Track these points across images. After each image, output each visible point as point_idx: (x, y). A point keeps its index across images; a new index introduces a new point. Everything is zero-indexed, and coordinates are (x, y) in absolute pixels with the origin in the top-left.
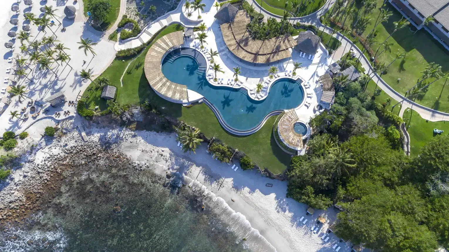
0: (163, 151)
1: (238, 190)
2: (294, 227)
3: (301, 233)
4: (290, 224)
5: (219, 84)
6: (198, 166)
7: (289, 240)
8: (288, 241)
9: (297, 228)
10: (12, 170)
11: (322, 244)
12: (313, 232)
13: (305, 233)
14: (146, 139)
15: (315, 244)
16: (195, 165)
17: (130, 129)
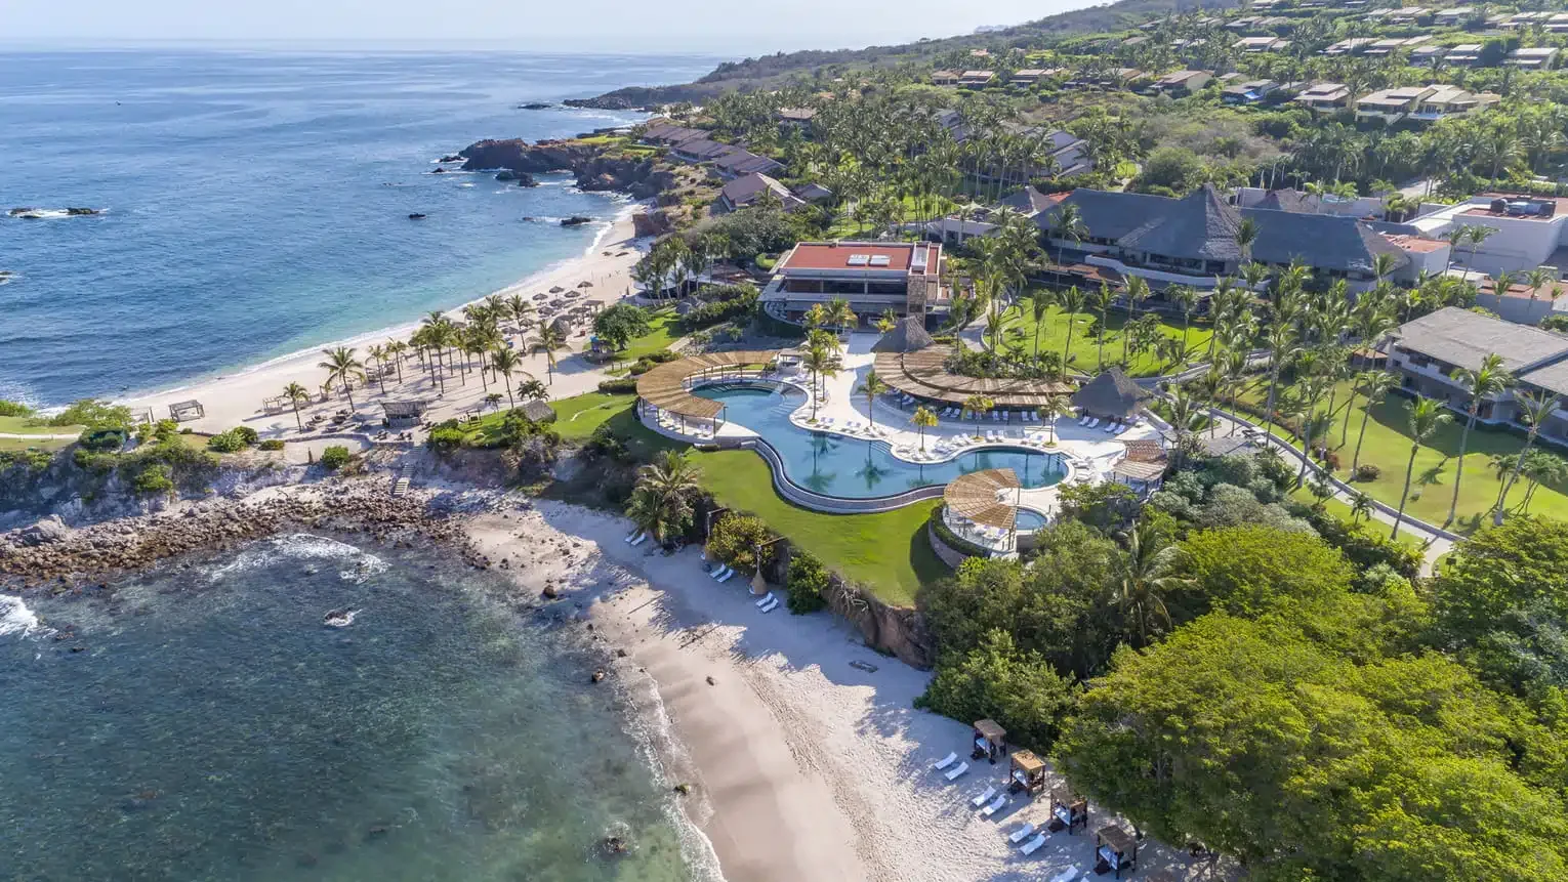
0: (576, 545)
1: (744, 658)
2: (905, 789)
3: (928, 812)
4: (893, 774)
5: (818, 426)
6: (654, 587)
7: (864, 827)
8: (857, 825)
9: (915, 791)
10: (178, 492)
11: (1009, 861)
12: (979, 812)
13: (945, 812)
14: (550, 519)
15: (974, 858)
16: (647, 585)
17: (525, 492)
